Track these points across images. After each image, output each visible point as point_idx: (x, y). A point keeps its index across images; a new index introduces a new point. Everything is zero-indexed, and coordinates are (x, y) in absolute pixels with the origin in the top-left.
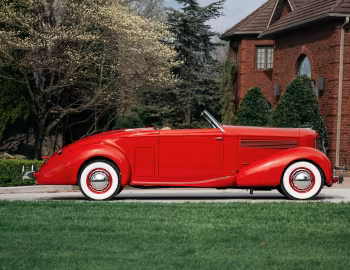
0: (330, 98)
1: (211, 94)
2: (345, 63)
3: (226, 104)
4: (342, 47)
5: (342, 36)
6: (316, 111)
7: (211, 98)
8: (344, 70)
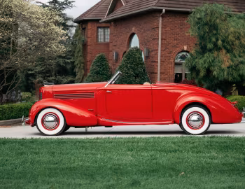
0: (153, 62)
1: (69, 59)
2: (162, 39)
3: (79, 65)
4: (160, 29)
5: (160, 21)
6: (144, 70)
7: (69, 61)
8: (162, 44)
